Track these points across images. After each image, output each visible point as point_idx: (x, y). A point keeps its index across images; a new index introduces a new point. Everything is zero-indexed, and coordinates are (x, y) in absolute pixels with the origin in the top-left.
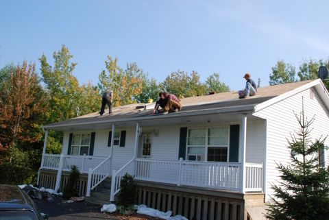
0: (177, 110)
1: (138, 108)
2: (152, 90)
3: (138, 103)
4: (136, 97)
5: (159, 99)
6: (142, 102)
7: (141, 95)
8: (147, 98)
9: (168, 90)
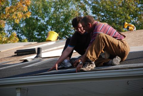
0: (117, 60)
1: (20, 53)
2: (56, 9)
3: (21, 40)
4: (15, 27)
5: (73, 31)
6: (31, 38)
7: (28, 21)
8: (42, 29)
9: (95, 10)
